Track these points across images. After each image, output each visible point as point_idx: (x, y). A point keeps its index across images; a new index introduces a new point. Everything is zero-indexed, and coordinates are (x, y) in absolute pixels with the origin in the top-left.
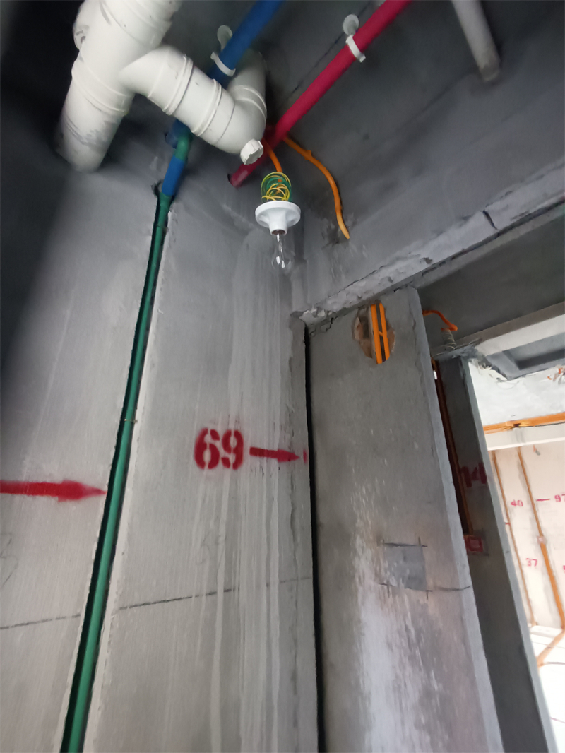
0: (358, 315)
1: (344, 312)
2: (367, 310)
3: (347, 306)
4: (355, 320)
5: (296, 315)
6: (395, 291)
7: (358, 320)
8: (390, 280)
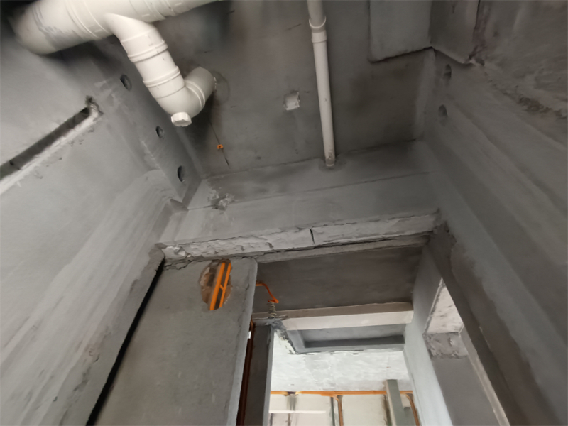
0: (209, 266)
1: (200, 259)
2: (218, 265)
4: (206, 268)
5: (160, 247)
6: (243, 257)
7: (209, 269)
8: (243, 249)
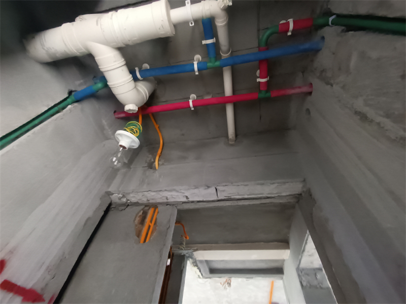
0: (143, 209)
1: (136, 204)
2: (149, 209)
3: (140, 202)
4: (140, 211)
5: (109, 194)
6: (167, 205)
7: (142, 212)
8: (167, 199)
